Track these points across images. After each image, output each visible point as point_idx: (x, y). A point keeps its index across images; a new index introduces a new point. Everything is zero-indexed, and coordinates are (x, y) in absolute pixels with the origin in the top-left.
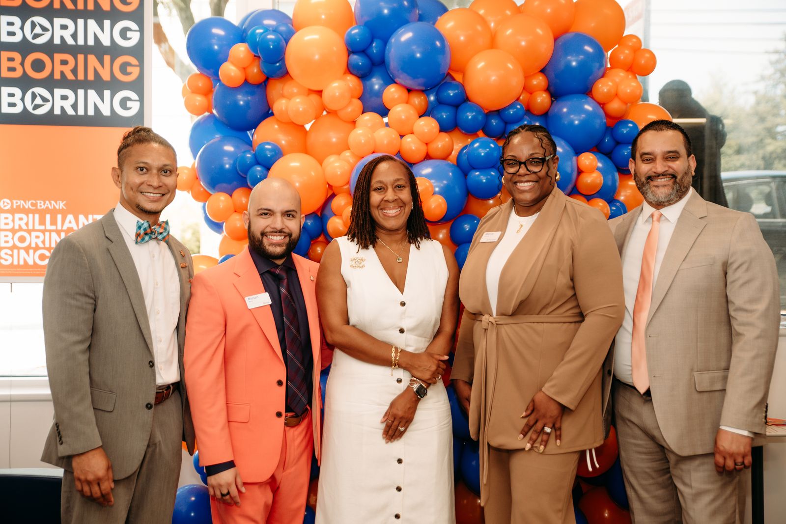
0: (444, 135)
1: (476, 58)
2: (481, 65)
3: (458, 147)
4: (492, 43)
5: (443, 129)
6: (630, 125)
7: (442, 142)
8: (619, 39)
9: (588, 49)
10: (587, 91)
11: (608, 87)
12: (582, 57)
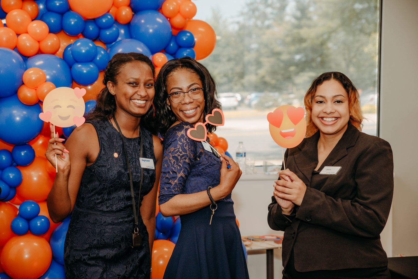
0: (52, 35)
3: (64, 45)
6: (188, 34)
7: (51, 41)
10: (158, 8)
11: (173, 6)
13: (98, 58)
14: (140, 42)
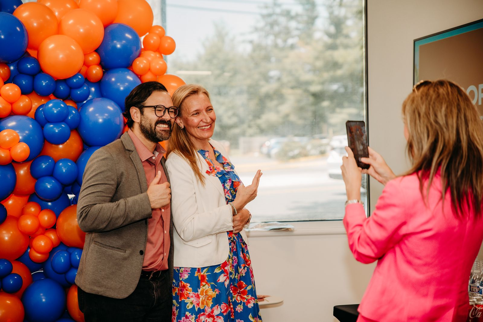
0: (24, 96)
1: (47, 41)
2: (51, 46)
3: (35, 105)
4: (59, 30)
5: (24, 92)
7: (23, 103)
8: (150, 29)
9: (128, 36)
10: (129, 66)
11: (144, 64)
12: (124, 42)
13: (69, 118)
14: (111, 101)
